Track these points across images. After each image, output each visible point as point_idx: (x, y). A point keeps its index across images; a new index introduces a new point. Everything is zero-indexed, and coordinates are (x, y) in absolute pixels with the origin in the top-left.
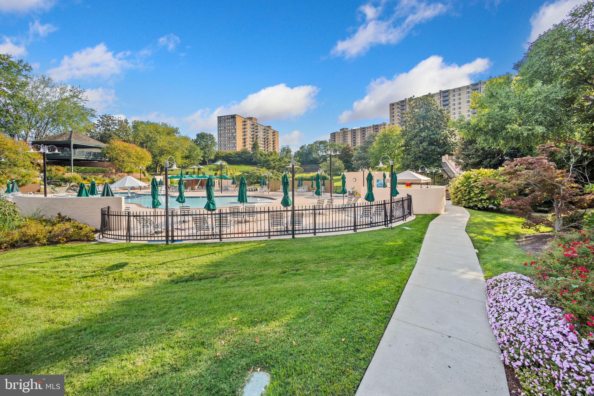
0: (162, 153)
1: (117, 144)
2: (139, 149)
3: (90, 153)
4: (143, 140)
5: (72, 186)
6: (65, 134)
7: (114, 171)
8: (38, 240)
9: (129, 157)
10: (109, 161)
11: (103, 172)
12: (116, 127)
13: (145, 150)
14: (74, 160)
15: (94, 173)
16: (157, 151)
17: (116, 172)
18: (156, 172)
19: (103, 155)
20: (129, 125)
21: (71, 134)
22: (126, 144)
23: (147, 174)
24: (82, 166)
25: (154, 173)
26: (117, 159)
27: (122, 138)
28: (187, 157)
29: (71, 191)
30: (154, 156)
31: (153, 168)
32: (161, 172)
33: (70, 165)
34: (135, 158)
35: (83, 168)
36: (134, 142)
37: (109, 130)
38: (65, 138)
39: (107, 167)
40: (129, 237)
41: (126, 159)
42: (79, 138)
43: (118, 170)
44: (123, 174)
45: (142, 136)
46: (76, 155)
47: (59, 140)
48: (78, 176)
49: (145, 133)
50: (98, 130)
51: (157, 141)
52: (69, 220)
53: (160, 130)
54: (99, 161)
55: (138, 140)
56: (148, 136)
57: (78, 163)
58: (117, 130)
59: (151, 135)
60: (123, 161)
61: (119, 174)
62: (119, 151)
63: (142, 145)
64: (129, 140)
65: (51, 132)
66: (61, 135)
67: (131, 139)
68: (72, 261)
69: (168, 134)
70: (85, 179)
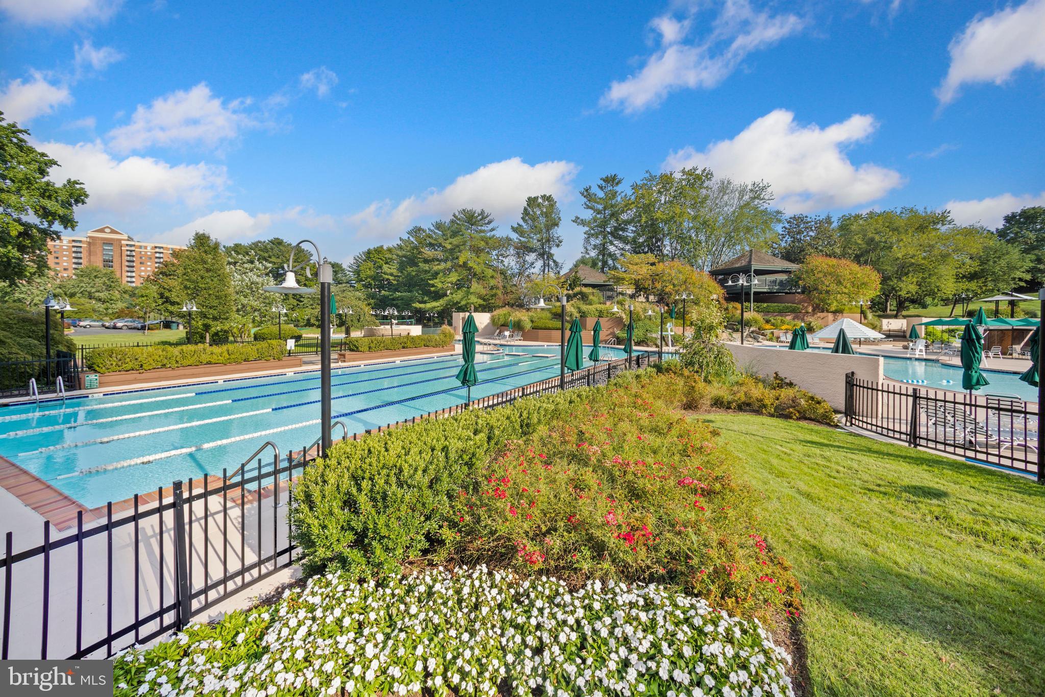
0: (903, 270)
1: (818, 262)
2: (855, 267)
3: (775, 282)
4: (860, 249)
5: (752, 332)
6: (743, 256)
7: (810, 309)
8: (765, 406)
9: (839, 283)
10: (803, 292)
11: (793, 311)
12: (811, 233)
13: (868, 268)
14: (755, 293)
15: (781, 312)
16: (890, 269)
17: (814, 310)
18: (885, 310)
19: (794, 283)
20: (833, 226)
21: (751, 256)
22: (833, 261)
23: (870, 316)
24: (764, 302)
25: (880, 313)
26: (816, 289)
27: (821, 251)
28: (972, 277)
29: (750, 339)
30: (885, 280)
31: (879, 303)
32: (898, 311)
33: (750, 301)
34: (848, 285)
35: (765, 305)
36: (844, 255)
37: (799, 241)
38: (743, 263)
39: (799, 303)
40: (914, 437)
41: (833, 287)
42: (761, 260)
43: (818, 309)
44: (825, 314)
45: (859, 242)
46: (757, 284)
47: (737, 266)
48: (759, 317)
49: (865, 235)
50: (783, 244)
51: (891, 247)
52: (791, 384)
53: (900, 223)
54: (786, 293)
55: (850, 251)
56: (872, 240)
57: (760, 297)
58: (814, 238)
59: (877, 238)
60: (828, 292)
61: (819, 314)
62: (821, 275)
63: (857, 259)
64: (835, 253)
65: (727, 257)
66: (739, 258)
67: (838, 251)
68: (828, 453)
69: (922, 228)
70: (768, 322)
